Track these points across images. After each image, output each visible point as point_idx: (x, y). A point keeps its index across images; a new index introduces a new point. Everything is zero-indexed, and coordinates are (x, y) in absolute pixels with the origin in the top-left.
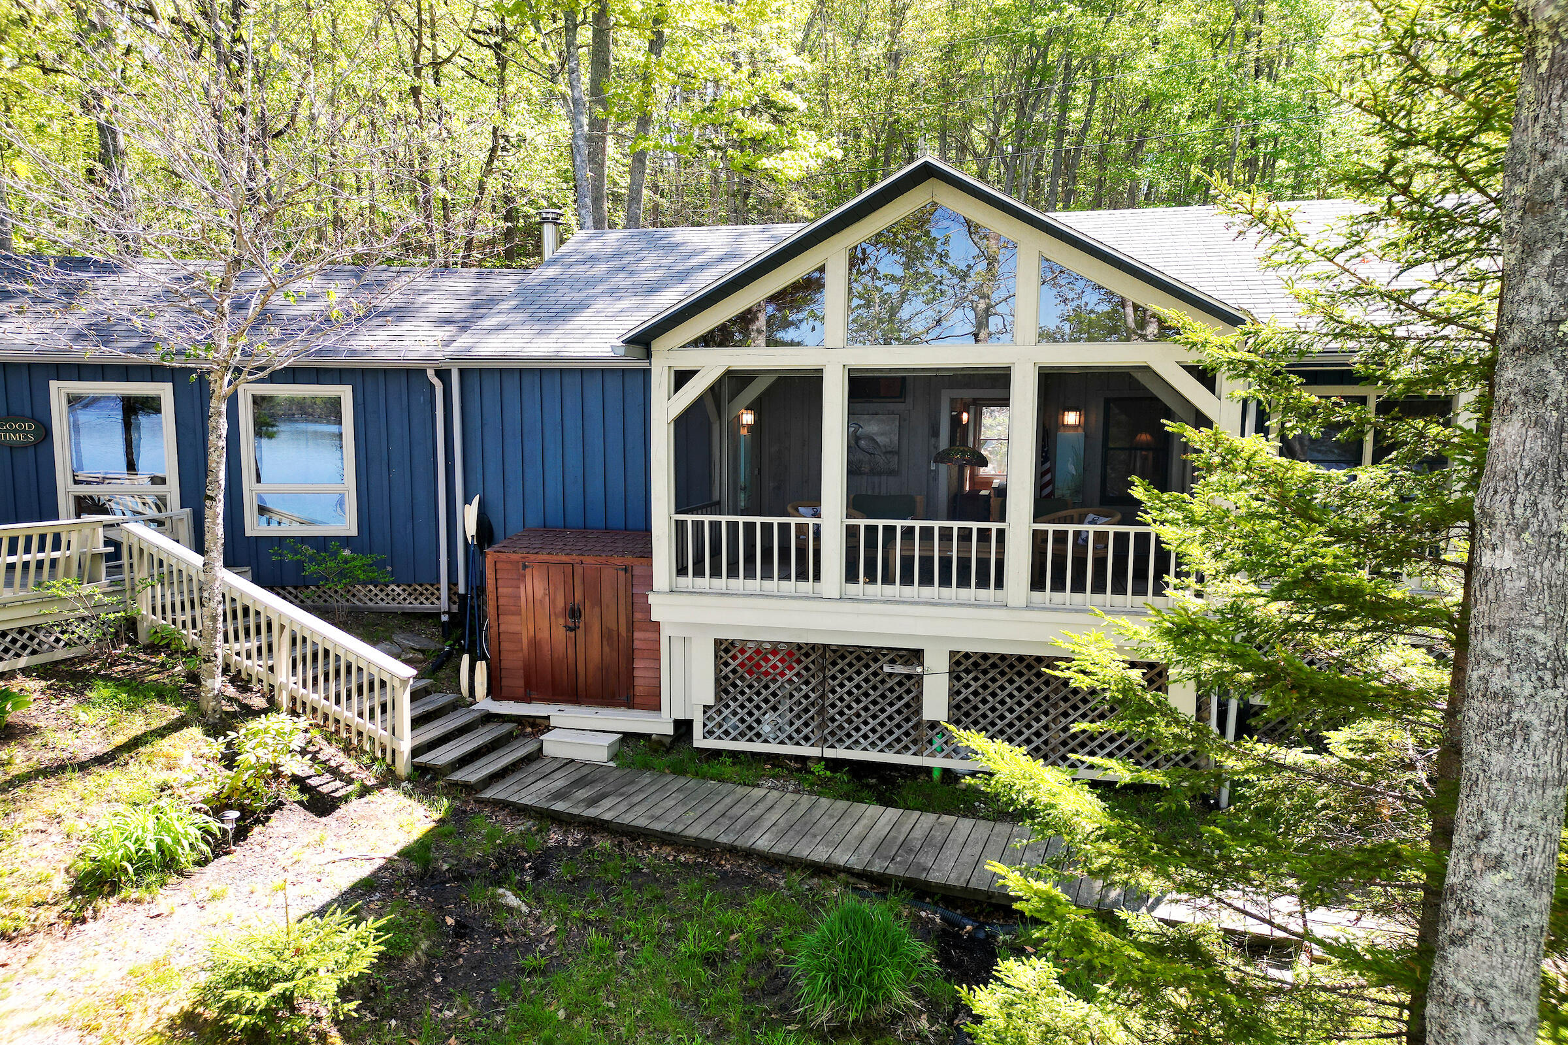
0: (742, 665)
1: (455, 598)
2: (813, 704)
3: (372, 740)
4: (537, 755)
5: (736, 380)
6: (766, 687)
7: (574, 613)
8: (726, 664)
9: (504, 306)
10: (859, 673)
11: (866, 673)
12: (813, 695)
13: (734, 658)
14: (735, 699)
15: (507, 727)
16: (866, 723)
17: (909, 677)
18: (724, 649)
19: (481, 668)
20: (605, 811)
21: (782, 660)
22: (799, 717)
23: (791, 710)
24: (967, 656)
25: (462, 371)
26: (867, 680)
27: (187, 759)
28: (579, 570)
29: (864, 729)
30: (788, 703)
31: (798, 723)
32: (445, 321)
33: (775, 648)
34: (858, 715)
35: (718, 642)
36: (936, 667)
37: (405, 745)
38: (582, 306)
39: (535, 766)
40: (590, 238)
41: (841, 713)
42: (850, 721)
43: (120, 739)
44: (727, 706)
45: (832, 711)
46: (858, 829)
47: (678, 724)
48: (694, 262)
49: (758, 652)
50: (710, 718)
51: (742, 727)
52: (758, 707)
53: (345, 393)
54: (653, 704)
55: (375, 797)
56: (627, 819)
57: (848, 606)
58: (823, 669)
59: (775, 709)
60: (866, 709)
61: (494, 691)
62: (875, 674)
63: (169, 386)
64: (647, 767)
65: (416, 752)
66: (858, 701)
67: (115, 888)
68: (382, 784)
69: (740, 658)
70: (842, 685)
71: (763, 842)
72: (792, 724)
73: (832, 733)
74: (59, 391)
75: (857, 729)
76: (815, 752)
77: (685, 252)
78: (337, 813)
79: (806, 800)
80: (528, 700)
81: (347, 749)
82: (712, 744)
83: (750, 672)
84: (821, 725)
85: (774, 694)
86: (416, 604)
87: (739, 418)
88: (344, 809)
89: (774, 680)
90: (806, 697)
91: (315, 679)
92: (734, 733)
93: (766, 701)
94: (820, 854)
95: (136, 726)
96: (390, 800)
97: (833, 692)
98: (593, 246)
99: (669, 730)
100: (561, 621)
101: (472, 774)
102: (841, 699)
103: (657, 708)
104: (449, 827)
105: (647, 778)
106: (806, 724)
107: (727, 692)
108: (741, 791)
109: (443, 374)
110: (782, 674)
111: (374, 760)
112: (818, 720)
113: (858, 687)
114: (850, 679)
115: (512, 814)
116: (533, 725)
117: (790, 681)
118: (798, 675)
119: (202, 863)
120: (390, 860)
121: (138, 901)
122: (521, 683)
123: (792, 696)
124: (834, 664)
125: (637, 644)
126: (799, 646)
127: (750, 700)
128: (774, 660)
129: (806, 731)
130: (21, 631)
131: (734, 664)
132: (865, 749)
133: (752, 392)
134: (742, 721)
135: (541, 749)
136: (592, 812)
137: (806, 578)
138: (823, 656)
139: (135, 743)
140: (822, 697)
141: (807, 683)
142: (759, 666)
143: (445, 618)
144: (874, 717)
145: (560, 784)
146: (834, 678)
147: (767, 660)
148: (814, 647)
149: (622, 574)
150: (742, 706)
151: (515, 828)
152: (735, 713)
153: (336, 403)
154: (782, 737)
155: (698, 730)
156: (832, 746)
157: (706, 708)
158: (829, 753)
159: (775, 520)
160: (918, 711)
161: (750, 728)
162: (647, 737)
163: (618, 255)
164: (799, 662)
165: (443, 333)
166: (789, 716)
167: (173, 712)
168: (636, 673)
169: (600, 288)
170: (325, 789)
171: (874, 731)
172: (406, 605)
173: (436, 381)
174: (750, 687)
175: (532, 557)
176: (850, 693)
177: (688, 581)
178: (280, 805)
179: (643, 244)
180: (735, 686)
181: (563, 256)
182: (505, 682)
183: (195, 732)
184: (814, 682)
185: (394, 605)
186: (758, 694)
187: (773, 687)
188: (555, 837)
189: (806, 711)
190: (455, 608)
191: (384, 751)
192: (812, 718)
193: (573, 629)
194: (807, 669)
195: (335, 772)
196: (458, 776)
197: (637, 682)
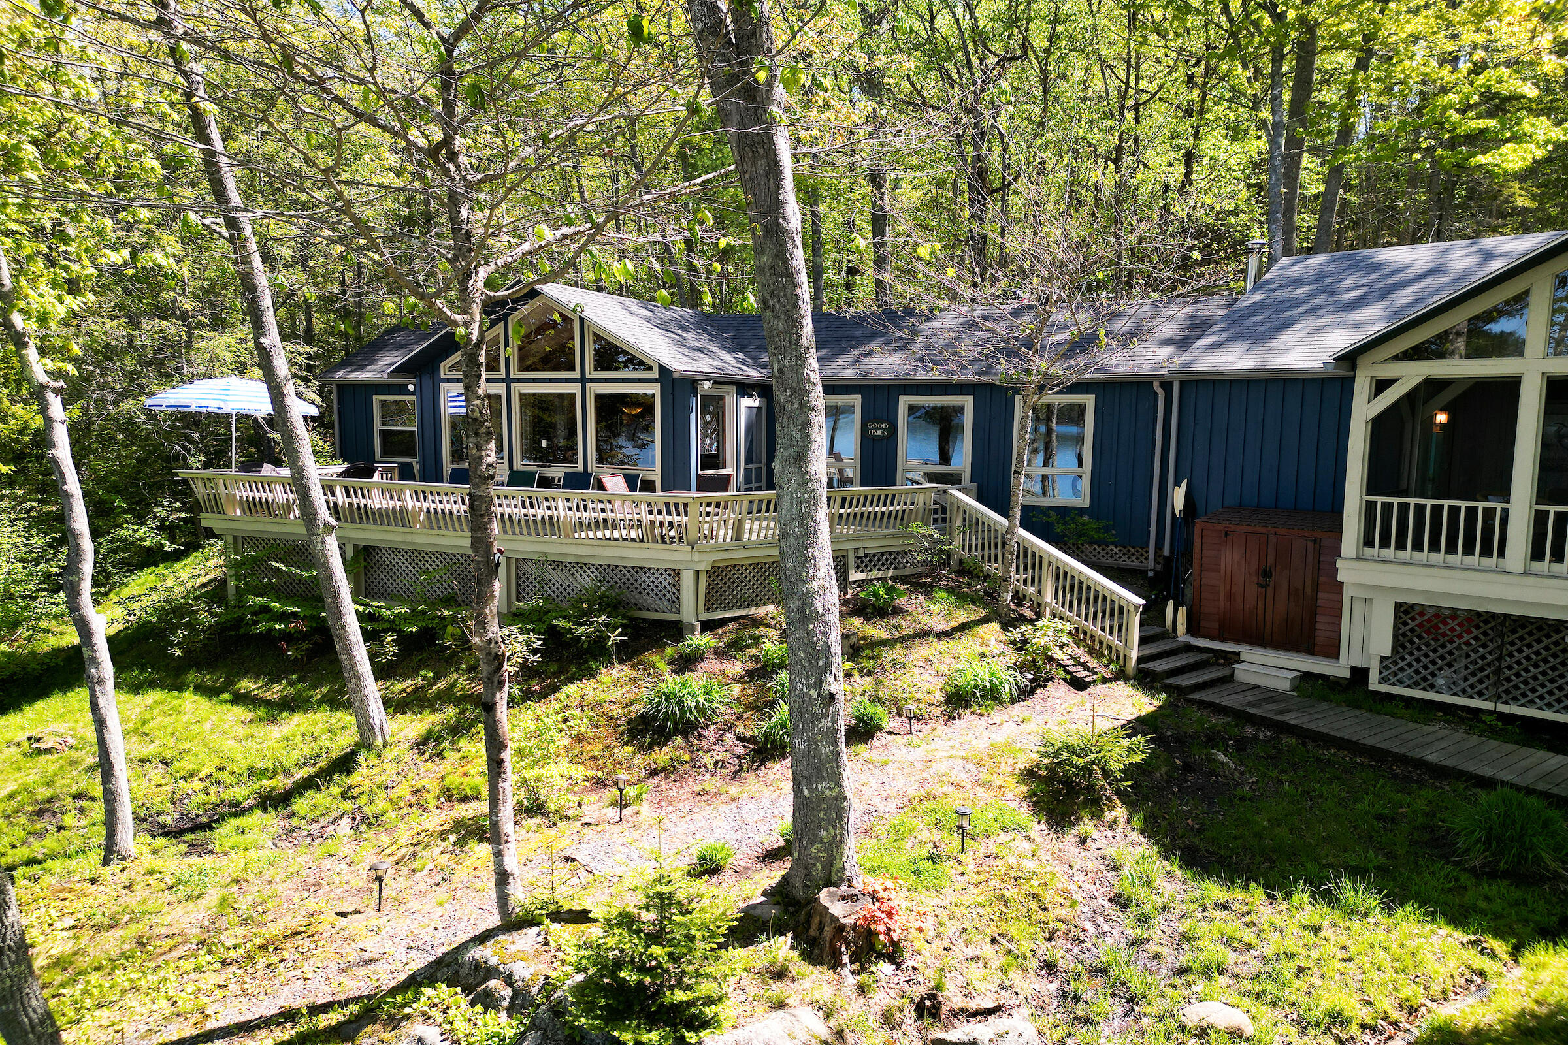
0: (1420, 625)
1: (1160, 560)
2: (1489, 665)
3: (1110, 648)
4: (1230, 679)
5: (1432, 387)
6: (1443, 646)
7: (1266, 573)
8: (1405, 624)
9: (1215, 328)
10: (1539, 641)
11: (1546, 642)
12: (1489, 658)
13: (1413, 619)
14: (1411, 654)
15: (1205, 656)
16: (1543, 686)
18: (1403, 612)
19: (1182, 612)
20: (1291, 718)
21: (1460, 625)
22: (1473, 674)
23: (1467, 668)
25: (1182, 383)
26: (1547, 648)
27: (993, 642)
28: (1273, 539)
29: (1541, 691)
30: (1464, 661)
31: (1472, 680)
32: (1167, 342)
33: (1454, 613)
34: (1535, 678)
35: (1398, 605)
37: (1134, 654)
38: (1286, 324)
39: (1228, 686)
40: (1293, 264)
41: (1518, 675)
42: (1526, 683)
43: (954, 624)
44: (1403, 659)
45: (1508, 673)
46: (1523, 763)
47: (1354, 670)
48: (1395, 279)
49: (1437, 616)
50: (1387, 668)
51: (1416, 677)
52: (1434, 663)
53: (1089, 401)
54: (1333, 652)
55: (1113, 685)
56: (1312, 726)
57: (1531, 580)
58: (1502, 636)
59: (1450, 665)
60: (1544, 673)
61: (1192, 629)
62: (1556, 644)
63: (971, 398)
64: (1324, 699)
65: (1140, 660)
66: (1536, 666)
67: (967, 705)
68: (1116, 678)
69: (1419, 620)
70: (1520, 651)
71: (1432, 757)
72: (1466, 679)
73: (1507, 692)
74: (905, 401)
75: (1534, 690)
76: (1489, 706)
77: (1387, 271)
78: (1088, 691)
79: (1474, 739)
80: (1221, 639)
81: (1091, 652)
82: (1385, 688)
83: (1428, 632)
84: (1497, 684)
85: (1450, 653)
86: (1128, 562)
87: (1433, 417)
88: (1092, 689)
89: (1451, 641)
90: (1483, 658)
91: (1071, 603)
92: (1408, 682)
93: (1442, 658)
94: (1487, 772)
95: (962, 617)
96: (1122, 690)
97: (1511, 655)
98: (1296, 271)
99: (1346, 674)
100: (1255, 579)
101: (1185, 681)
102: (1519, 663)
103: (1336, 656)
104: (1166, 712)
105: (1325, 705)
106: (1481, 682)
107: (1404, 647)
108: (1412, 725)
109: (1167, 385)
110: (1460, 636)
111: (1110, 661)
112: (1493, 679)
113: (1537, 653)
114: (1529, 646)
115: (1213, 712)
116: (1225, 658)
117: (1468, 644)
118: (1476, 638)
119: (1013, 701)
120: (1129, 722)
121: (981, 715)
122: (1217, 626)
123: (1468, 656)
124: (1514, 632)
125: (1320, 603)
126: (1479, 614)
127: (1426, 656)
128: (1452, 624)
129: (1480, 687)
130: (890, 554)
131: (1412, 624)
132: (1540, 708)
133: (1448, 395)
134: (1417, 672)
135: (1232, 675)
136: (1280, 718)
137: (1490, 555)
138: (1503, 624)
139: (963, 628)
140: (1500, 659)
141: (1484, 646)
142: (1436, 627)
143: (1151, 574)
144: (1552, 681)
145: (1251, 699)
146: (1512, 644)
147: (1445, 624)
148: (1494, 616)
149: (1311, 545)
150: (1418, 660)
151: (1219, 721)
152: (1410, 665)
153: (1082, 409)
154: (1455, 689)
155: (1374, 677)
156: (1506, 703)
157: (1383, 659)
158: (1503, 708)
159: (1463, 504)
161: (1425, 679)
162: (1325, 677)
163: (1320, 276)
164: (1477, 627)
165: (1164, 352)
166: (1464, 673)
167: (983, 613)
168: (1318, 626)
169: (1303, 309)
170: (1079, 675)
171: (1551, 693)
172: (1121, 562)
173: (1159, 391)
174: (1427, 645)
175: (1233, 528)
176: (1528, 658)
177: (1374, 551)
178: (1051, 679)
179: (1344, 265)
180: (1412, 642)
181: (1267, 282)
182: (1203, 624)
183: (995, 626)
184: (1491, 646)
185: (1111, 561)
186: (1435, 651)
187: (1449, 647)
188: (1249, 731)
189: (1482, 669)
190: (1159, 568)
191: (1118, 657)
192: (1488, 677)
193: (1265, 586)
194: (1485, 634)
195: (1084, 666)
196: (1171, 681)
197: (1318, 633)
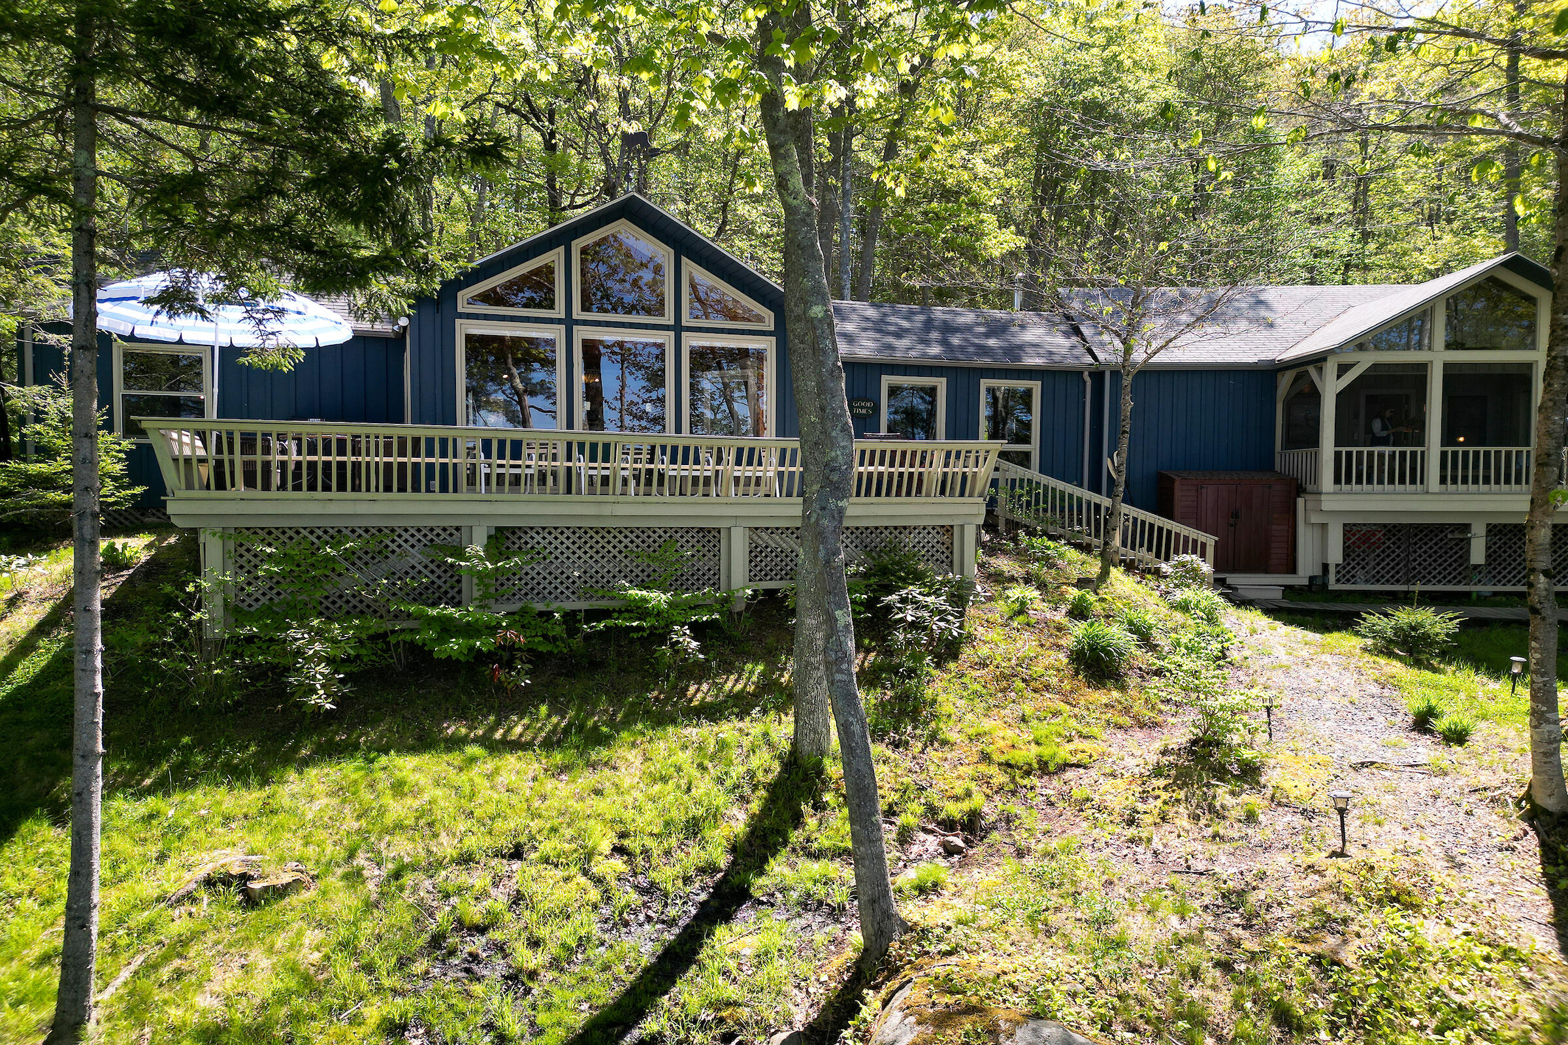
0: (1359, 539)
2: (1402, 560)
6: (1374, 551)
7: (1235, 515)
8: (1351, 538)
10: (1431, 540)
11: (1436, 539)
12: (1402, 555)
13: (1354, 535)
14: (1355, 560)
16: (1435, 569)
17: (1462, 540)
18: (1351, 530)
22: (1394, 568)
23: (1389, 564)
24: (1495, 526)
26: (1436, 544)
28: (1239, 488)
29: (1434, 573)
30: (1387, 560)
31: (1393, 572)
33: (1379, 528)
34: (1430, 565)
35: (1346, 525)
36: (1479, 532)
41: (1420, 564)
42: (1425, 569)
44: (1350, 564)
45: (1414, 564)
47: (1314, 578)
49: (1368, 531)
50: (1339, 572)
53: (1036, 386)
54: (1282, 570)
58: (1409, 539)
59: (1378, 564)
60: (1435, 561)
62: (1442, 540)
63: (944, 380)
66: (1430, 557)
69: (1358, 535)
70: (1420, 548)
72: (1389, 572)
73: (1414, 577)
74: (887, 381)
75: (1430, 573)
76: (1404, 588)
82: (1340, 586)
83: (1364, 543)
84: (1407, 572)
85: (1378, 555)
89: (1379, 547)
90: (1399, 556)
92: (1353, 580)
97: (1415, 552)
99: (1306, 582)
100: (1225, 520)
102: (1420, 556)
106: (1398, 572)
107: (1350, 556)
109: (1095, 375)
110: (1384, 543)
112: (1405, 569)
113: (1431, 548)
114: (1426, 544)
117: (1389, 547)
118: (1394, 543)
123: (1389, 556)
124: (1416, 535)
125: (1273, 533)
126: (1394, 526)
127: (1363, 560)
129: (1397, 576)
131: (1354, 539)
132: (1434, 584)
137: (1415, 483)
138: (1409, 531)
140: (1408, 555)
141: (1399, 548)
142: (1370, 538)
144: (1440, 565)
146: (1415, 544)
148: (1404, 526)
149: (1266, 489)
150: (1358, 564)
152: (1354, 568)
153: (1028, 393)
154: (1383, 580)
155: (1332, 579)
156: (1414, 584)
157: (1337, 566)
160: (1468, 560)
162: (1296, 586)
164: (1394, 535)
166: (1387, 568)
168: (1272, 551)
171: (1440, 573)
173: (1088, 379)
174: (1364, 552)
175: (1207, 481)
176: (1425, 552)
177: (1341, 487)
180: (1355, 552)
184: (1403, 547)
186: (1369, 556)
187: (1378, 551)
189: (1398, 564)
192: (1402, 568)
193: (1234, 525)
194: (1399, 539)
197: (1272, 557)
